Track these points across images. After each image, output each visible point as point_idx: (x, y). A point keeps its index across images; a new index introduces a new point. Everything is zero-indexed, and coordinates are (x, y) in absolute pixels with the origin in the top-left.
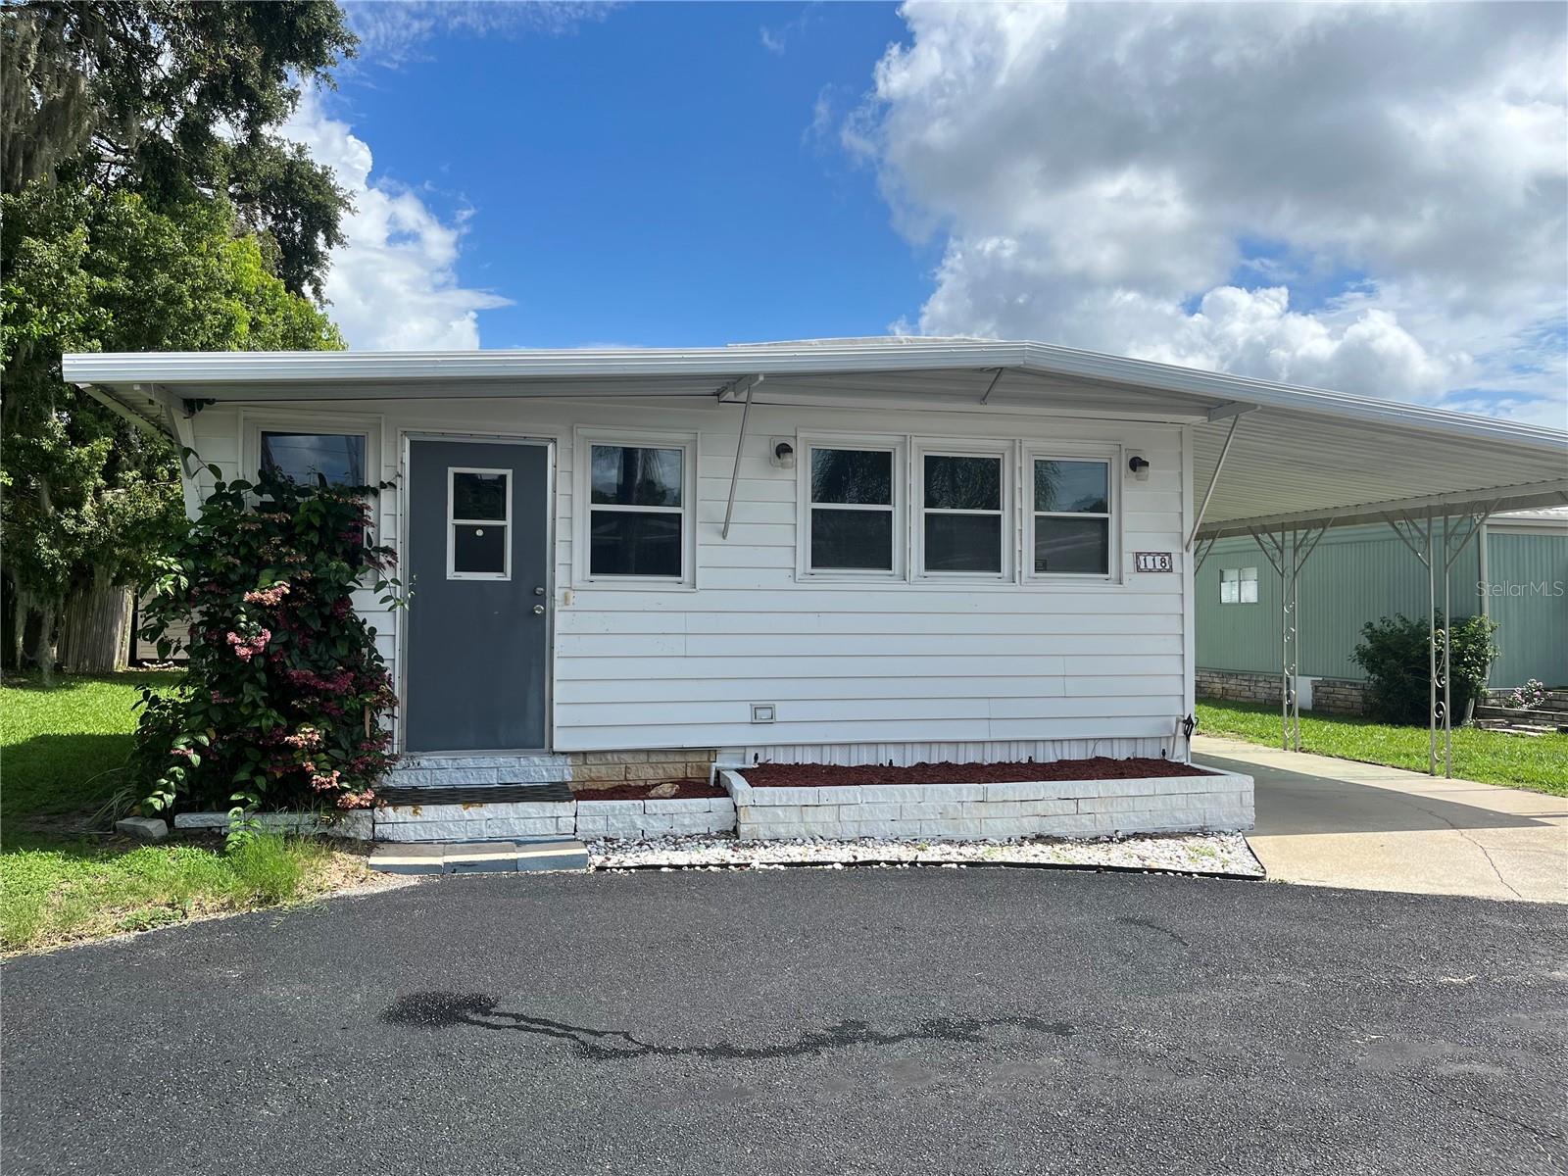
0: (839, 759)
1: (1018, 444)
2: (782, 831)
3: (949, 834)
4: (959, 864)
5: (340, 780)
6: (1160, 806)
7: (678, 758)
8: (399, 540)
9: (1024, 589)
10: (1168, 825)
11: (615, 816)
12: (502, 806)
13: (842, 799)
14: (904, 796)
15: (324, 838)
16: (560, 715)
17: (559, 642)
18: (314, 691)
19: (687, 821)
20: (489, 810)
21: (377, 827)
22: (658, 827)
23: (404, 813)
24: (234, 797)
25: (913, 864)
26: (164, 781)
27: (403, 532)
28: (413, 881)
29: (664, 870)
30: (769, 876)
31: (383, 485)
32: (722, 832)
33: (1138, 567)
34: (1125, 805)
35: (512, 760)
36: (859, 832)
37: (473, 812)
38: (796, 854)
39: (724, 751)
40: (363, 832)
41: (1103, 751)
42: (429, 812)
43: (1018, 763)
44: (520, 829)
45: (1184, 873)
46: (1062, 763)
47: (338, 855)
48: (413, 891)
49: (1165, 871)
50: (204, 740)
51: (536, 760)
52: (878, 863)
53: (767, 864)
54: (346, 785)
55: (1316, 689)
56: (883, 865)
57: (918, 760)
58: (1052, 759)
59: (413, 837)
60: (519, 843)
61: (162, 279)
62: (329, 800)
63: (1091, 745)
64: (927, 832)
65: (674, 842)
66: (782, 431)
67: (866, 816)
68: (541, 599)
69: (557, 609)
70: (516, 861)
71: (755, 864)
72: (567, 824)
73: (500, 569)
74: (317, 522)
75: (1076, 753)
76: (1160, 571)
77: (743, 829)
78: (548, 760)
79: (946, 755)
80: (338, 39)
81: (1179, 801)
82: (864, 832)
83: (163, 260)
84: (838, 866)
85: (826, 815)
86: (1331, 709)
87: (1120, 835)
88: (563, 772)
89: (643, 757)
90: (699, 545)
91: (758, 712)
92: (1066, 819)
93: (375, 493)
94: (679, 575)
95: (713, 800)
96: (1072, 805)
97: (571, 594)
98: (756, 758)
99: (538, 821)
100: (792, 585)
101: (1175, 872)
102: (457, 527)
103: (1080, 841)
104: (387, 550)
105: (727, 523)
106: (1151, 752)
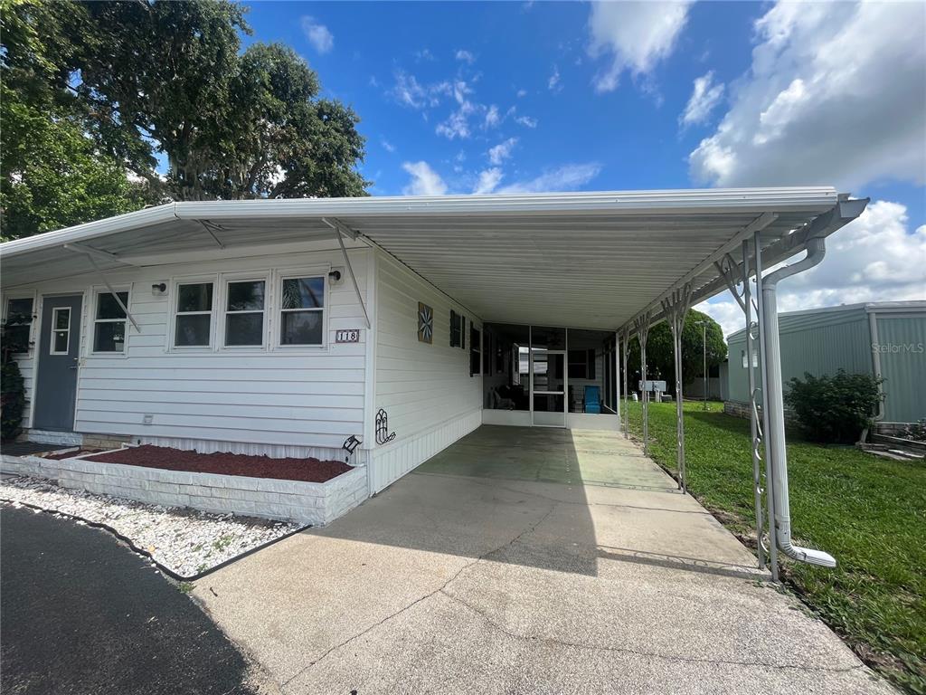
1: (272, 271)
2: (72, 484)
6: (262, 499)
7: (119, 439)
8: (38, 339)
9: (274, 354)
11: (30, 466)
13: (96, 471)
17: (80, 382)
22: (43, 474)
27: (37, 336)
33: (337, 340)
35: (65, 434)
41: (314, 454)
51: (69, 435)
57: (216, 450)
58: (283, 457)
63: (307, 450)
67: (106, 482)
68: (76, 363)
69: (80, 367)
73: (66, 350)
75: (298, 454)
76: (350, 341)
77: (59, 481)
81: (274, 497)
88: (80, 441)
90: (129, 335)
91: (146, 419)
97: (85, 361)
98: (139, 442)
100: (166, 355)
102: (57, 332)
104: (34, 344)
105: (140, 325)
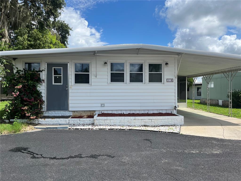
0: (115, 112)
1: (146, 61)
2: (101, 124)
3: (129, 125)
4: (128, 129)
5: (30, 114)
6: (166, 121)
7: (89, 112)
8: (45, 79)
9: (147, 85)
10: (168, 124)
11: (75, 121)
12: (58, 119)
13: (111, 119)
14: (121, 118)
15: (28, 123)
16: (70, 105)
17: (70, 94)
18: (28, 101)
19: (86, 122)
20: (56, 119)
21: (39, 122)
22: (82, 123)
23: (43, 120)
24: (15, 117)
25: (120, 129)
26: (5, 114)
27: (46, 77)
28: (40, 130)
29: (79, 129)
30: (96, 131)
31: (42, 70)
32: (92, 124)
33: (167, 81)
34: (160, 120)
35: (63, 112)
36: (114, 124)
37: (53, 120)
38: (101, 127)
39: (97, 111)
40: (37, 123)
41: (161, 112)
42: (47, 120)
43: (146, 113)
44: (60, 123)
45: (165, 132)
46: (153, 114)
47: (30, 126)
48: (39, 131)
49: (162, 132)
50: (11, 108)
51: (67, 112)
52: (114, 129)
53: (96, 129)
54: (32, 115)
55: (223, 102)
56: (115, 129)
57: (129, 113)
58: (152, 113)
59: (44, 123)
60: (60, 125)
61: (38, 42)
62: (28, 117)
63: (159, 111)
64: (125, 124)
65: (84, 125)
66: (105, 60)
67: (115, 122)
68: (67, 87)
69: (69, 89)
70: (57, 127)
71: (94, 129)
72: (68, 122)
73: (61, 83)
74: (29, 76)
75: (156, 112)
76: (171, 82)
77: (95, 123)
78: (69, 112)
79: (134, 112)
80: (63, 4)
81: (170, 120)
82: (115, 124)
83: (39, 39)
84: (107, 129)
85: (108, 121)
86: (225, 105)
87: (159, 125)
88: (71, 114)
89: (84, 112)
90: (92, 78)
91: (102, 105)
92: (150, 123)
93: (42, 71)
94: (89, 83)
95: (91, 119)
96: (151, 120)
97: (72, 87)
98: (101, 112)
99: (63, 121)
100: (107, 85)
101: (164, 132)
102: (54, 76)
103: (152, 126)
104: (44, 80)
105: (96, 75)
106: (169, 112)
